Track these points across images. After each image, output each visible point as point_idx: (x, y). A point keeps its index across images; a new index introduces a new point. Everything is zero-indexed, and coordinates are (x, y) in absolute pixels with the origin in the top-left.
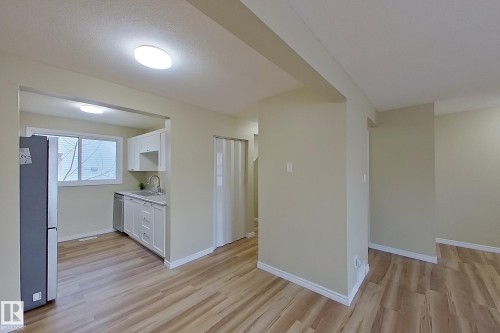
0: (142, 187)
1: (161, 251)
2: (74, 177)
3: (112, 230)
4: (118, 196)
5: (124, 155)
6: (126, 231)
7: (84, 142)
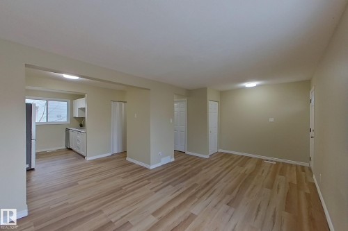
0: (81, 126)
1: (83, 153)
2: (44, 120)
3: (64, 147)
4: (67, 130)
5: (71, 109)
6: (71, 147)
7: (50, 102)
